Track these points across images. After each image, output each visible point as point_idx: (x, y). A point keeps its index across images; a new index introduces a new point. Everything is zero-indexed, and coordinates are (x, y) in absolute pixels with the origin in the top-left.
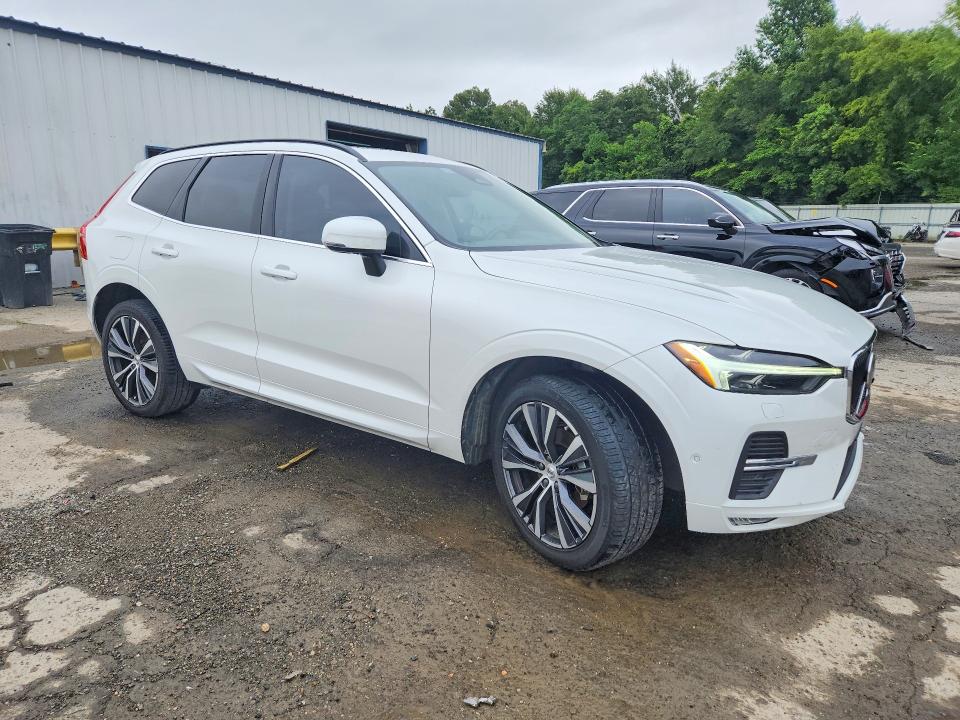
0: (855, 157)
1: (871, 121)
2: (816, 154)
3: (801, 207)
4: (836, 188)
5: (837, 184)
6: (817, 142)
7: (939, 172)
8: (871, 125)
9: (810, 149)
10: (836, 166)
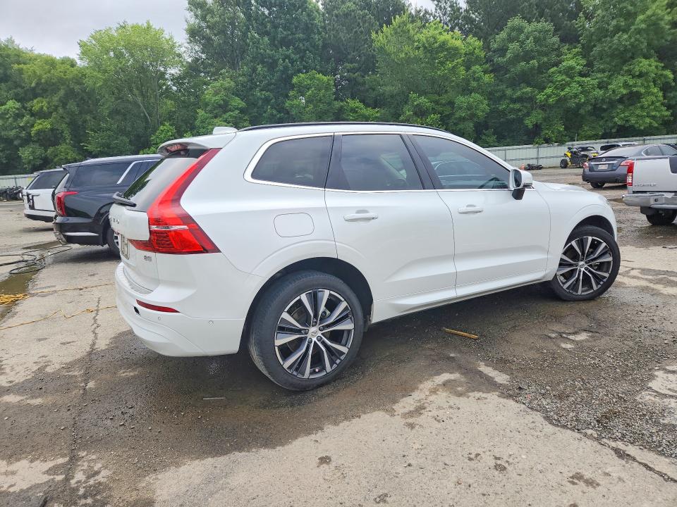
0: (49, 139)
1: (54, 115)
2: (17, 137)
3: (17, 176)
4: (42, 162)
5: (41, 159)
6: (15, 128)
7: (111, 150)
8: (54, 118)
9: (13, 133)
10: (36, 146)
